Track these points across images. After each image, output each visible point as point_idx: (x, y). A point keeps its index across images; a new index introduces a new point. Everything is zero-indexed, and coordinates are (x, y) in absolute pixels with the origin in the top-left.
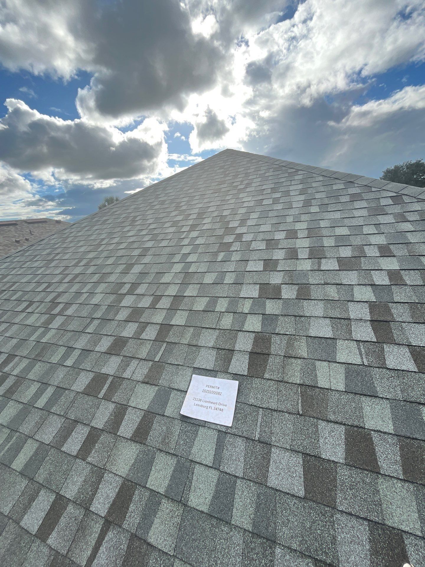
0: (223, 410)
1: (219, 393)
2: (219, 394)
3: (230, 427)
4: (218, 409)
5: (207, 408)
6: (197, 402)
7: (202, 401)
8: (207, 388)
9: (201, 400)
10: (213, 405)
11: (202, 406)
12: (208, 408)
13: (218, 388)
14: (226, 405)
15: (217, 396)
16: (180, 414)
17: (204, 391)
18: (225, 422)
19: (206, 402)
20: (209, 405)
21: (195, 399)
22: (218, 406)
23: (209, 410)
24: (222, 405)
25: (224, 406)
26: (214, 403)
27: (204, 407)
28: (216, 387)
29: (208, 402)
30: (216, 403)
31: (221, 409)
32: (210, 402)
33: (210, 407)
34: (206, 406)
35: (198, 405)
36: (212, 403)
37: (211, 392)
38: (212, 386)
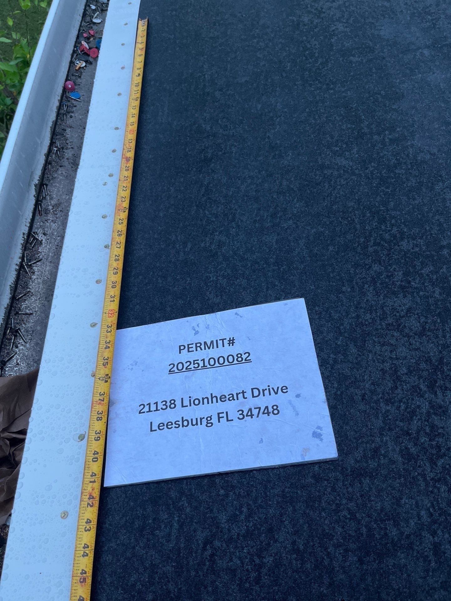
0: (276, 408)
1: (239, 355)
2: (241, 359)
4: (255, 412)
5: (209, 424)
8: (185, 356)
10: (231, 407)
11: (184, 423)
12: (215, 420)
14: (284, 389)
15: (236, 369)
17: (176, 368)
18: (306, 451)
19: (196, 402)
20: (211, 409)
22: (251, 402)
23: (220, 426)
24: (267, 392)
25: (276, 393)
26: (233, 396)
27: (194, 423)
28: (220, 343)
29: (206, 400)
30: (240, 396)
31: (267, 407)
32: (214, 399)
33: (221, 415)
34: (201, 419)
35: (167, 425)
36: (223, 398)
37: (206, 364)
38: (205, 343)
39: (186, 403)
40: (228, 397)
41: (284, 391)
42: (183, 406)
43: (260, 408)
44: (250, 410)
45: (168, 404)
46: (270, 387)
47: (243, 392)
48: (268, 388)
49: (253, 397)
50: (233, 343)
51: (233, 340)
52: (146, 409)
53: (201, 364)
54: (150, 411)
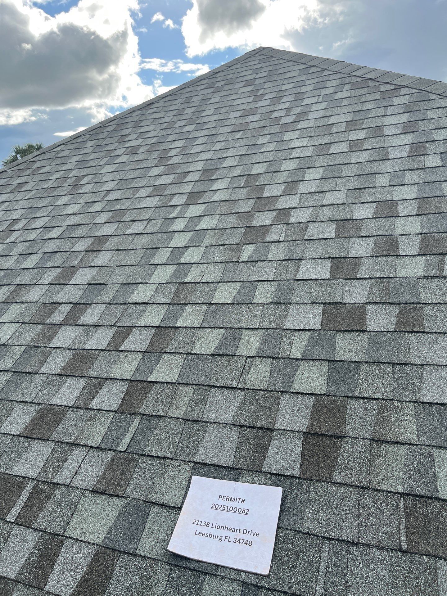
0: (251, 542)
1: (244, 510)
2: (244, 512)
3: (265, 576)
4: (241, 541)
5: (220, 540)
6: (200, 529)
7: (211, 525)
8: (221, 502)
9: (208, 524)
10: (232, 535)
11: (210, 536)
12: (223, 539)
13: (243, 501)
14: (258, 534)
15: (241, 516)
16: (168, 551)
17: (215, 507)
18: (256, 567)
19: (218, 527)
20: (224, 533)
21: (196, 522)
22: (241, 536)
23: (224, 543)
24: (250, 533)
25: (254, 535)
26: (235, 530)
27: (214, 537)
28: (238, 500)
29: (222, 528)
30: (238, 531)
31: (247, 541)
32: (226, 528)
33: (227, 537)
34: (218, 536)
35: (203, 534)
36: (230, 530)
37: (228, 509)
38: (231, 498)
39: (214, 526)
40: (232, 529)
41: (257, 535)
42: (212, 527)
43: (244, 540)
44: (240, 539)
45: (206, 524)
46: (252, 531)
47: (240, 530)
48: (251, 531)
49: (243, 533)
50: (243, 502)
51: (244, 500)
52: (196, 523)
53: (226, 509)
54: (198, 524)
